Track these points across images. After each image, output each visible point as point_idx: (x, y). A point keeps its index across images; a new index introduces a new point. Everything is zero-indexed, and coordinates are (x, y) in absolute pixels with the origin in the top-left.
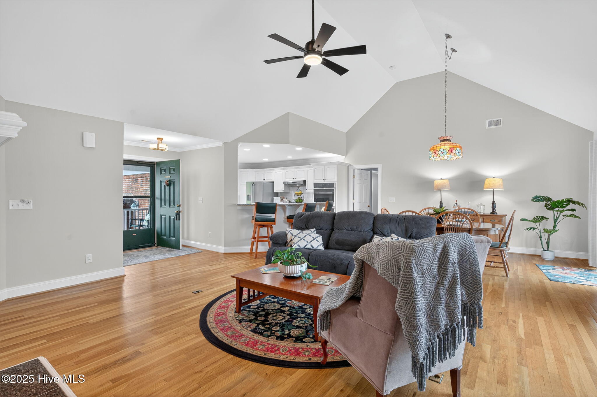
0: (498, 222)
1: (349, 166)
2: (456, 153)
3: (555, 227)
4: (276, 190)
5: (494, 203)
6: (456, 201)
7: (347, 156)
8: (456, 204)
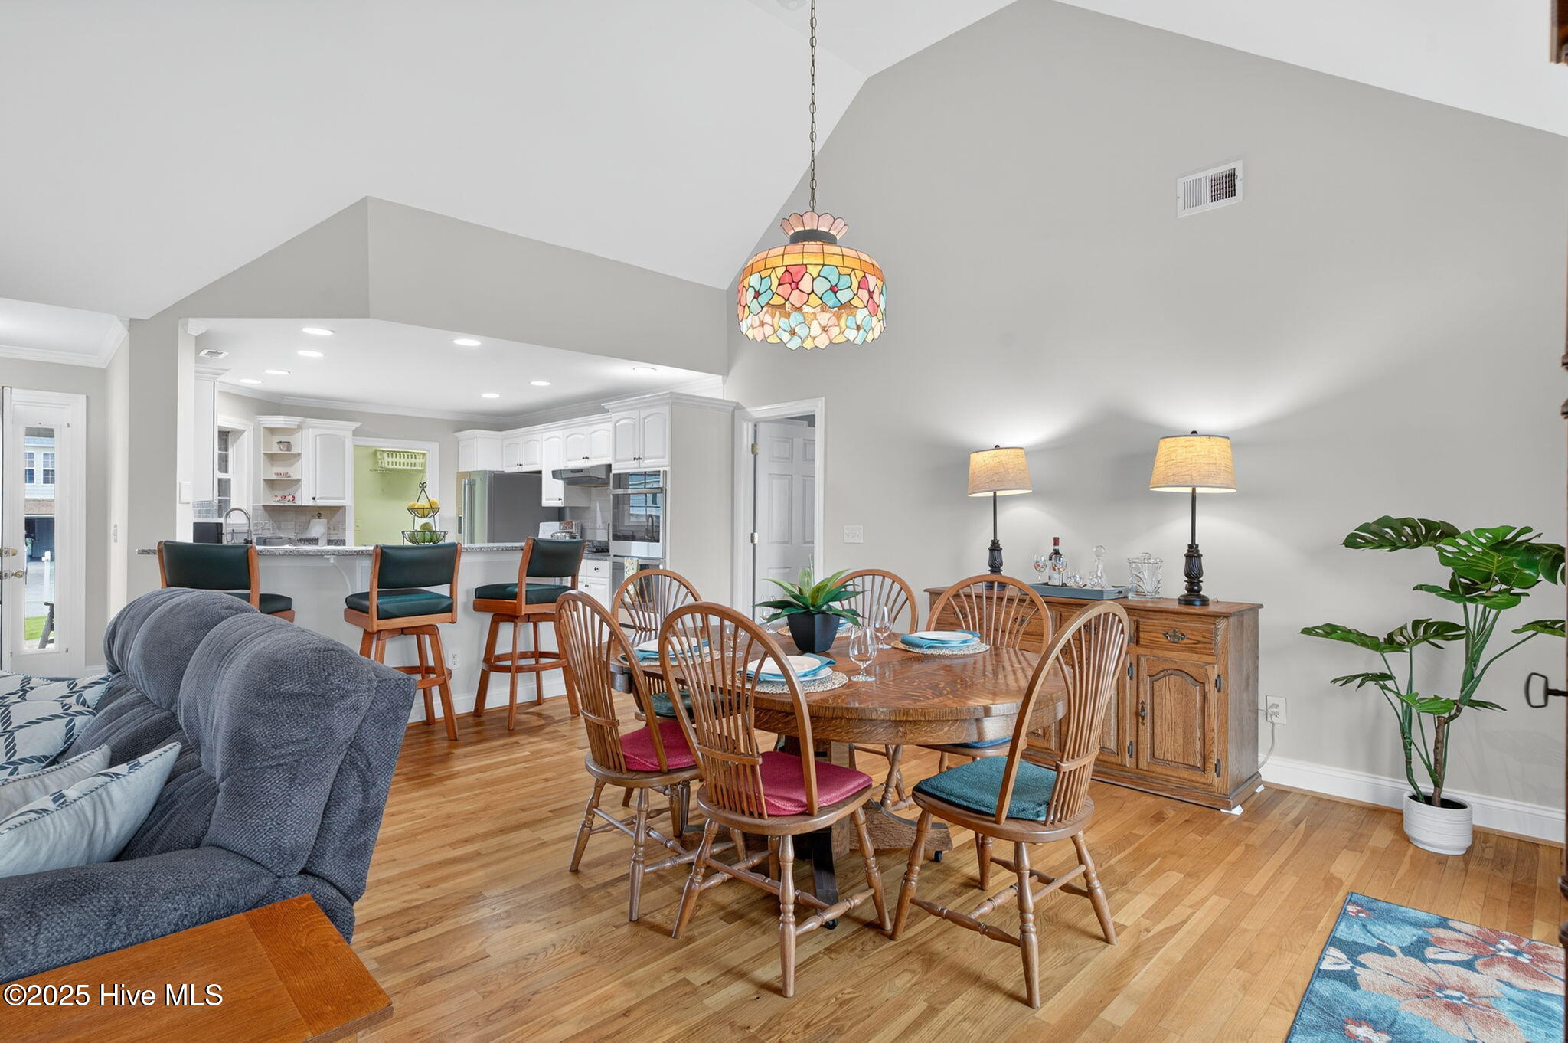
0: (1199, 642)
1: (735, 411)
2: (819, 291)
3: (1470, 680)
4: (547, 500)
5: (1193, 554)
6: (1056, 541)
7: (731, 374)
8: (1057, 553)
